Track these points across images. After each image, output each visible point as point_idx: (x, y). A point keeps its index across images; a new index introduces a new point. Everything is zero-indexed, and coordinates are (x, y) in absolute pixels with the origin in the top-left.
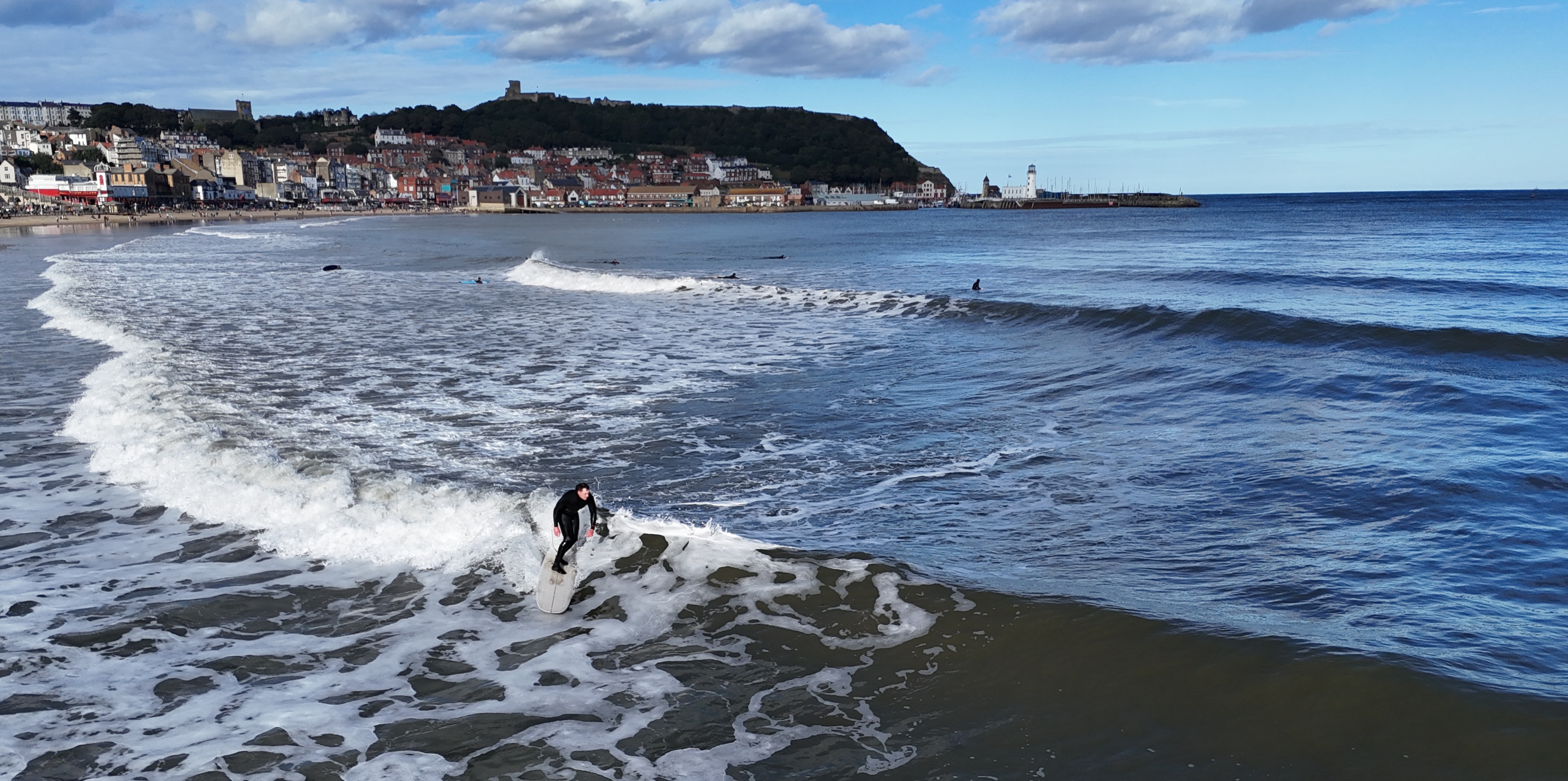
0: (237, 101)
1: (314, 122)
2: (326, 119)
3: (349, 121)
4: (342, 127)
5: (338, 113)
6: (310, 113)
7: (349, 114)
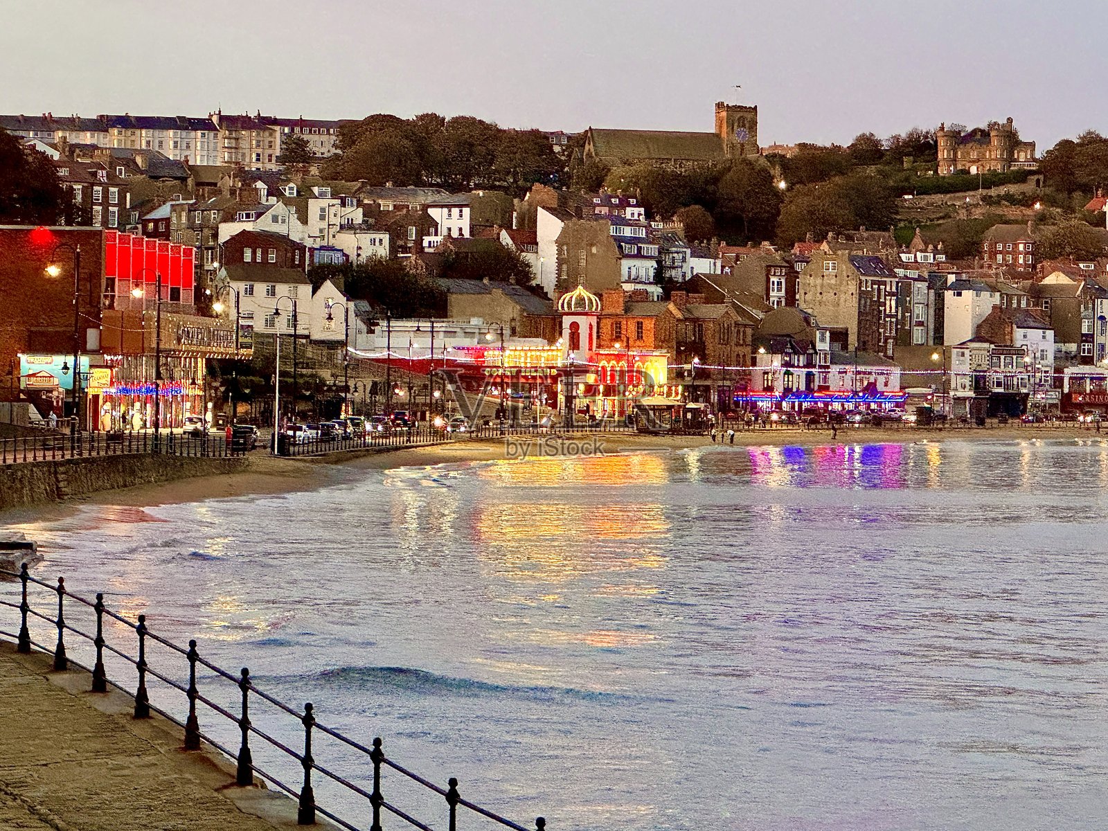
0: (720, 106)
1: (907, 162)
2: (943, 154)
3: (1011, 159)
4: (990, 180)
5: (980, 137)
6: (896, 138)
7: (1011, 140)
